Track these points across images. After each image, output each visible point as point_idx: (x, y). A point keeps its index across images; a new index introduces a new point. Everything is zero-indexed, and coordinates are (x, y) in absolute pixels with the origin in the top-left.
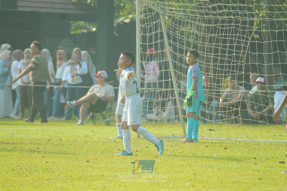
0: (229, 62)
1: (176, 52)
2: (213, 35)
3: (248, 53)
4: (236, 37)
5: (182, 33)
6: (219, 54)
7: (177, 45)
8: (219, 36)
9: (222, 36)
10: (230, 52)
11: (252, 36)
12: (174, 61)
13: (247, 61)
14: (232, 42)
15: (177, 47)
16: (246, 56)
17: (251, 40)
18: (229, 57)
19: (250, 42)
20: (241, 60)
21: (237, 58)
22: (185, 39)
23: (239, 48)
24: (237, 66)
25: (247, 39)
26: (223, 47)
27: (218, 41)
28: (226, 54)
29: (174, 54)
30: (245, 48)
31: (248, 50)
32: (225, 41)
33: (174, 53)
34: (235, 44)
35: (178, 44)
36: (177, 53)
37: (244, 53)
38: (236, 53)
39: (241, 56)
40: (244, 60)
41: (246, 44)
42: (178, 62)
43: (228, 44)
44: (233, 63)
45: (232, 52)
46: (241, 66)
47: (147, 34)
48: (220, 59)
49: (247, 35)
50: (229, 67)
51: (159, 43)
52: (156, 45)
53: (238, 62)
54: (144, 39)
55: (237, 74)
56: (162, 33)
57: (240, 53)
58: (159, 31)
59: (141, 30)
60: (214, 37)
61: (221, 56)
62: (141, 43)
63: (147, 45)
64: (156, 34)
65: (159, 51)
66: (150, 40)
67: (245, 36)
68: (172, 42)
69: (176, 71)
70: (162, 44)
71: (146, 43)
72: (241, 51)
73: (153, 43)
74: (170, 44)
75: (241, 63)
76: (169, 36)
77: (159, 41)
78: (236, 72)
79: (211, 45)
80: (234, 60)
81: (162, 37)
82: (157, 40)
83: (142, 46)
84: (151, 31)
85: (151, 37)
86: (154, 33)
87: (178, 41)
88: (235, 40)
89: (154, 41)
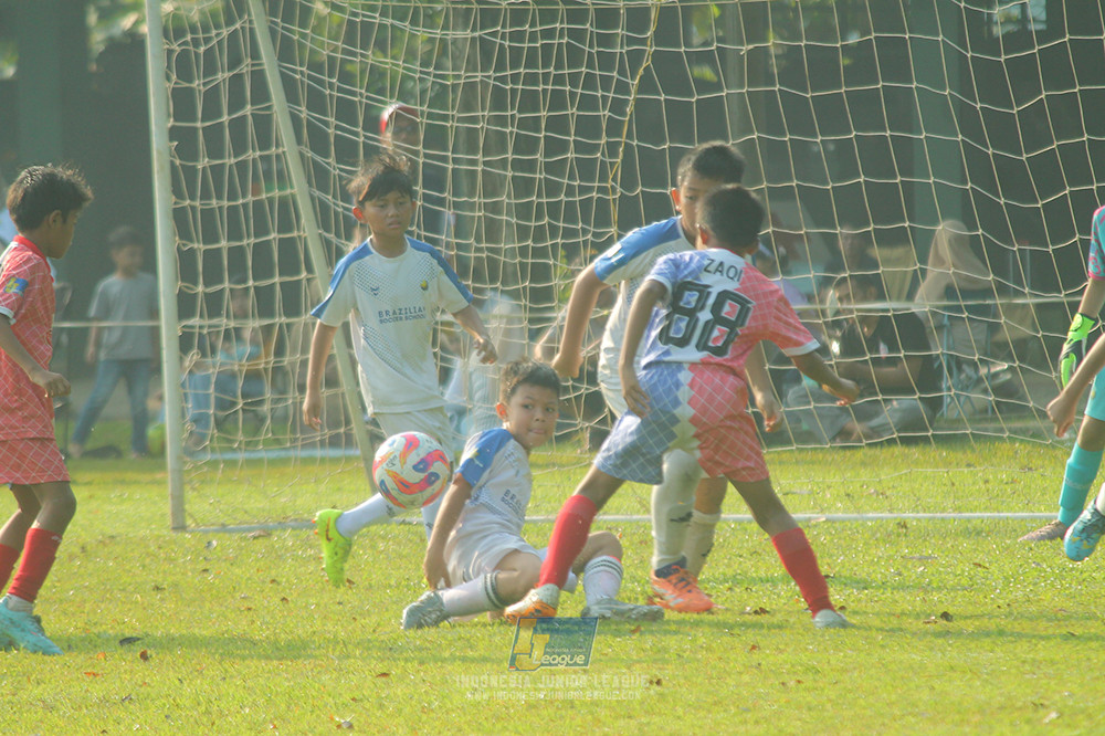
0: (553, 189)
1: (327, 155)
2: (479, 76)
3: (628, 147)
4: (574, 79)
5: (346, 72)
6: (510, 156)
7: (326, 123)
8: (503, 79)
9: (515, 79)
10: (554, 147)
11: (641, 71)
12: (317, 193)
13: (628, 183)
14: (558, 101)
15: (326, 135)
16: (622, 161)
17: (640, 91)
18: (549, 168)
19: (637, 101)
20: (603, 178)
21: (586, 170)
22: (361, 97)
23: (588, 127)
24: (586, 204)
25: (623, 88)
26: (523, 124)
28: (539, 157)
29: (315, 162)
30: (614, 127)
31: (629, 136)
32: (530, 102)
33: (319, 159)
34: (572, 111)
35: (332, 120)
36: (331, 160)
37: (612, 149)
38: (579, 147)
39: (603, 163)
40: (614, 180)
41: (618, 107)
42: (334, 197)
43: (544, 114)
44: (570, 191)
45: (563, 147)
46: (602, 204)
47: (197, 84)
48: (514, 178)
49: (622, 72)
50: (553, 210)
51: (250, 119)
52: (238, 126)
53: (590, 189)
54: (182, 103)
55: (589, 236)
56: (259, 77)
57: (595, 148)
58: (245, 67)
59: (169, 67)
60: (485, 85)
61: (517, 165)
62: (171, 123)
63: (196, 129)
64: (236, 81)
65: (252, 154)
66: (212, 110)
67: (615, 74)
68: (304, 113)
69: (331, 236)
70: (264, 123)
71: (195, 120)
72: (599, 138)
73: (225, 118)
74: (295, 120)
75: (601, 190)
76: (289, 85)
77: (248, 109)
78: (585, 232)
79: (474, 120)
80: (571, 177)
81: (261, 93)
82: (242, 106)
83: (173, 133)
84: (210, 69)
85: (212, 96)
86: (227, 75)
87: (332, 108)
88: (573, 95)
89: (226, 112)
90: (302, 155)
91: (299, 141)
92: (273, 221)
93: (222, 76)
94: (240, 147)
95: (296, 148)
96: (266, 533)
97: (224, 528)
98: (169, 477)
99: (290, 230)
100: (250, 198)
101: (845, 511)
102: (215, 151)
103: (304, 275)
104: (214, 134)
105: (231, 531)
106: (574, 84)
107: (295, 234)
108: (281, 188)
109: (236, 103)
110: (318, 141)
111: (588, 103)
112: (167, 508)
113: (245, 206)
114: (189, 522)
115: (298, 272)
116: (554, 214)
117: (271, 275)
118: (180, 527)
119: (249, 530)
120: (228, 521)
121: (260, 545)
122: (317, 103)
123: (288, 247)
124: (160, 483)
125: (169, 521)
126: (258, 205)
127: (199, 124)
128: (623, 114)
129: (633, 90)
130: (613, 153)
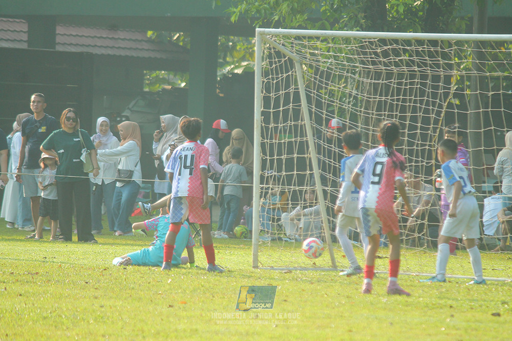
0: (411, 144)
1: (322, 125)
2: (384, 98)
3: (441, 130)
4: (421, 102)
5: (331, 94)
7: (322, 113)
8: (393, 100)
9: (398, 100)
11: (448, 100)
14: (414, 110)
15: (322, 118)
16: (439, 135)
17: (448, 108)
18: (409, 136)
19: (446, 111)
20: (430, 141)
21: (424, 137)
22: (336, 104)
23: (426, 121)
24: (423, 151)
25: (440, 106)
26: (400, 118)
28: (406, 131)
30: (436, 122)
31: (442, 125)
32: (403, 109)
33: (318, 127)
34: (420, 114)
35: (324, 112)
37: (435, 130)
38: (422, 129)
39: (431, 134)
40: (434, 142)
41: (438, 114)
42: (324, 141)
43: (409, 114)
44: (417, 145)
45: (416, 128)
46: (430, 151)
47: (272, 95)
49: (440, 100)
51: (291, 110)
52: (286, 112)
53: (425, 145)
54: (266, 100)
55: (424, 164)
56: (297, 94)
57: (428, 129)
58: (292, 90)
59: (263, 87)
60: (386, 102)
62: (262, 109)
63: (270, 112)
64: (287, 95)
65: (290, 123)
66: (277, 105)
67: (438, 101)
68: (314, 109)
70: (297, 111)
71: (270, 108)
72: (430, 125)
73: (281, 109)
74: (310, 111)
75: (430, 146)
76: (309, 98)
77: (291, 106)
78: (422, 162)
79: (381, 115)
80: (418, 140)
81: (297, 99)
83: (263, 113)
84: (277, 90)
85: (277, 100)
86: (284, 92)
87: (325, 107)
88: (420, 108)
89: (282, 106)
90: (312, 125)
91: (311, 120)
92: (296, 150)
93: (281, 92)
94: (285, 120)
95: (309, 122)
96: (290, 271)
97: (272, 268)
98: (253, 247)
99: (303, 153)
100: (287, 140)
102: (276, 121)
103: (308, 172)
104: (276, 114)
105: (276, 269)
106: (421, 104)
107: (306, 155)
109: (286, 102)
110: (318, 120)
111: (427, 111)
112: (251, 259)
113: (284, 143)
114: (259, 264)
115: (306, 170)
116: (410, 154)
117: (293, 171)
118: (256, 267)
119: (284, 270)
120: (274, 265)
121: (287, 275)
122: (319, 105)
123: (302, 160)
125: (251, 264)
126: (290, 143)
127: (271, 110)
128: (440, 117)
129: (445, 107)
130: (435, 132)
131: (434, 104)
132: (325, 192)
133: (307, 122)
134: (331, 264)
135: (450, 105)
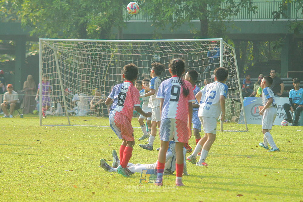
0: (96, 80)
1: (64, 73)
2: (86, 63)
3: (107, 74)
4: (100, 64)
5: (67, 62)
7: (64, 69)
8: (90, 64)
10: (97, 74)
11: (109, 64)
12: (63, 79)
13: (107, 79)
14: (97, 67)
15: (64, 71)
17: (109, 66)
18: (96, 77)
19: (109, 68)
20: (103, 78)
21: (101, 77)
22: (69, 65)
23: (102, 71)
24: (101, 82)
25: (107, 66)
26: (92, 70)
27: (89, 67)
28: (94, 75)
29: (62, 75)
30: (105, 71)
31: (107, 73)
32: (93, 67)
33: (63, 74)
34: (99, 69)
35: (65, 68)
36: (65, 74)
37: (105, 74)
38: (100, 74)
40: (105, 79)
41: (106, 68)
42: (65, 79)
43: (95, 69)
44: (99, 80)
46: (103, 82)
47: (46, 63)
48: (91, 78)
49: (107, 64)
50: (96, 82)
51: (53, 68)
52: (52, 69)
53: (101, 80)
54: (44, 65)
55: (101, 87)
56: (55, 62)
57: (102, 74)
58: (53, 60)
59: (42, 60)
60: (87, 64)
61: (91, 76)
62: (42, 68)
63: (46, 69)
64: (52, 62)
65: (54, 73)
66: (48, 66)
67: (106, 64)
68: (61, 67)
69: (64, 85)
70: (55, 68)
71: (45, 67)
72: (103, 73)
73: (50, 68)
74: (60, 68)
75: (103, 80)
76: (59, 63)
77: (53, 66)
78: (100, 86)
79: (85, 69)
80: (99, 78)
81: (55, 64)
82: (52, 66)
83: (43, 69)
84: (48, 61)
85: (48, 64)
86: (51, 61)
87: (65, 67)
88: (99, 66)
89: (50, 66)
90: (61, 73)
91: (60, 71)
92: (56, 82)
93: (50, 62)
94: (52, 72)
95: (60, 72)
96: (53, 126)
97: (47, 125)
98: (40, 118)
99: (58, 84)
100: (53, 79)
101: (135, 127)
102: (48, 72)
103: (60, 90)
104: (48, 70)
105: (48, 126)
106: (100, 65)
107: (59, 84)
108: (57, 78)
109: (52, 65)
110: (63, 71)
111: (102, 68)
112: (39, 122)
113: (52, 80)
114: (42, 124)
115: (59, 90)
116: (96, 83)
117: (55, 90)
118: (41, 125)
119: (51, 126)
120: (48, 124)
121: (52, 128)
122: (63, 66)
123: (58, 86)
124: (39, 118)
125: (39, 124)
126: (54, 80)
127: (46, 68)
128: (106, 69)
129: (108, 66)
130: (105, 75)
131: (104, 65)
132: (66, 97)
133: (58, 72)
134: (68, 123)
135: (110, 66)
